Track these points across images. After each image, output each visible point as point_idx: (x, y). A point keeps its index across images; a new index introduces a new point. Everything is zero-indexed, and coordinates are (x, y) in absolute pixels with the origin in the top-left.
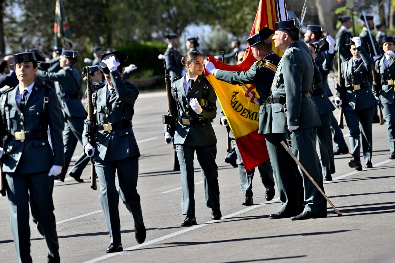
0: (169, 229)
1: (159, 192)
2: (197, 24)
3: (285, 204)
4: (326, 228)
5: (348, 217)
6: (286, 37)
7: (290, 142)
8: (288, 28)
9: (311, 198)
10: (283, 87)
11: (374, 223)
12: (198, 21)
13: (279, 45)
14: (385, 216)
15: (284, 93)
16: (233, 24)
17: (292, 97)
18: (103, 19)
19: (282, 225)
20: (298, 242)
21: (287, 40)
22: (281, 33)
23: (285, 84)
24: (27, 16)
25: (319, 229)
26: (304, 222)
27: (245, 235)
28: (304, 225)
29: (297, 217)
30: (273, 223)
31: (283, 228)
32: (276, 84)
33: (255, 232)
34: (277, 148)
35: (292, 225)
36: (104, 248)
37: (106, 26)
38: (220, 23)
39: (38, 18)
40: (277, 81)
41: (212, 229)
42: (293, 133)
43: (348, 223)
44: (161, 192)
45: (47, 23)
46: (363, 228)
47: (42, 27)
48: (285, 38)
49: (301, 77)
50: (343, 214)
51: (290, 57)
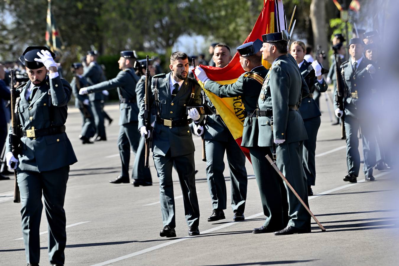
0: (151, 242)
1: (144, 204)
2: (190, 34)
3: (268, 219)
4: (310, 244)
5: (332, 233)
6: (273, 49)
7: (275, 156)
8: (275, 40)
9: (296, 213)
10: (270, 100)
11: (358, 239)
12: (191, 31)
13: (266, 57)
14: (369, 232)
15: (270, 106)
16: (226, 35)
17: (278, 111)
18: (94, 28)
19: (265, 239)
20: (280, 257)
21: (275, 52)
22: (268, 45)
23: (272, 97)
24: (18, 23)
25: (303, 244)
26: (288, 237)
27: (227, 249)
28: (287, 240)
29: (281, 232)
30: (257, 237)
31: (266, 243)
32: (263, 97)
33: (237, 246)
34: (261, 162)
35: (275, 240)
36: (85, 261)
37: (98, 35)
38: (213, 34)
39: (29, 26)
40: (264, 94)
41: (194, 243)
42: (279, 146)
43: (331, 239)
44: (146, 204)
45: (38, 30)
46: (347, 244)
47: (33, 35)
48: (273, 51)
49: (288, 90)
50: (327, 230)
51: (278, 70)
